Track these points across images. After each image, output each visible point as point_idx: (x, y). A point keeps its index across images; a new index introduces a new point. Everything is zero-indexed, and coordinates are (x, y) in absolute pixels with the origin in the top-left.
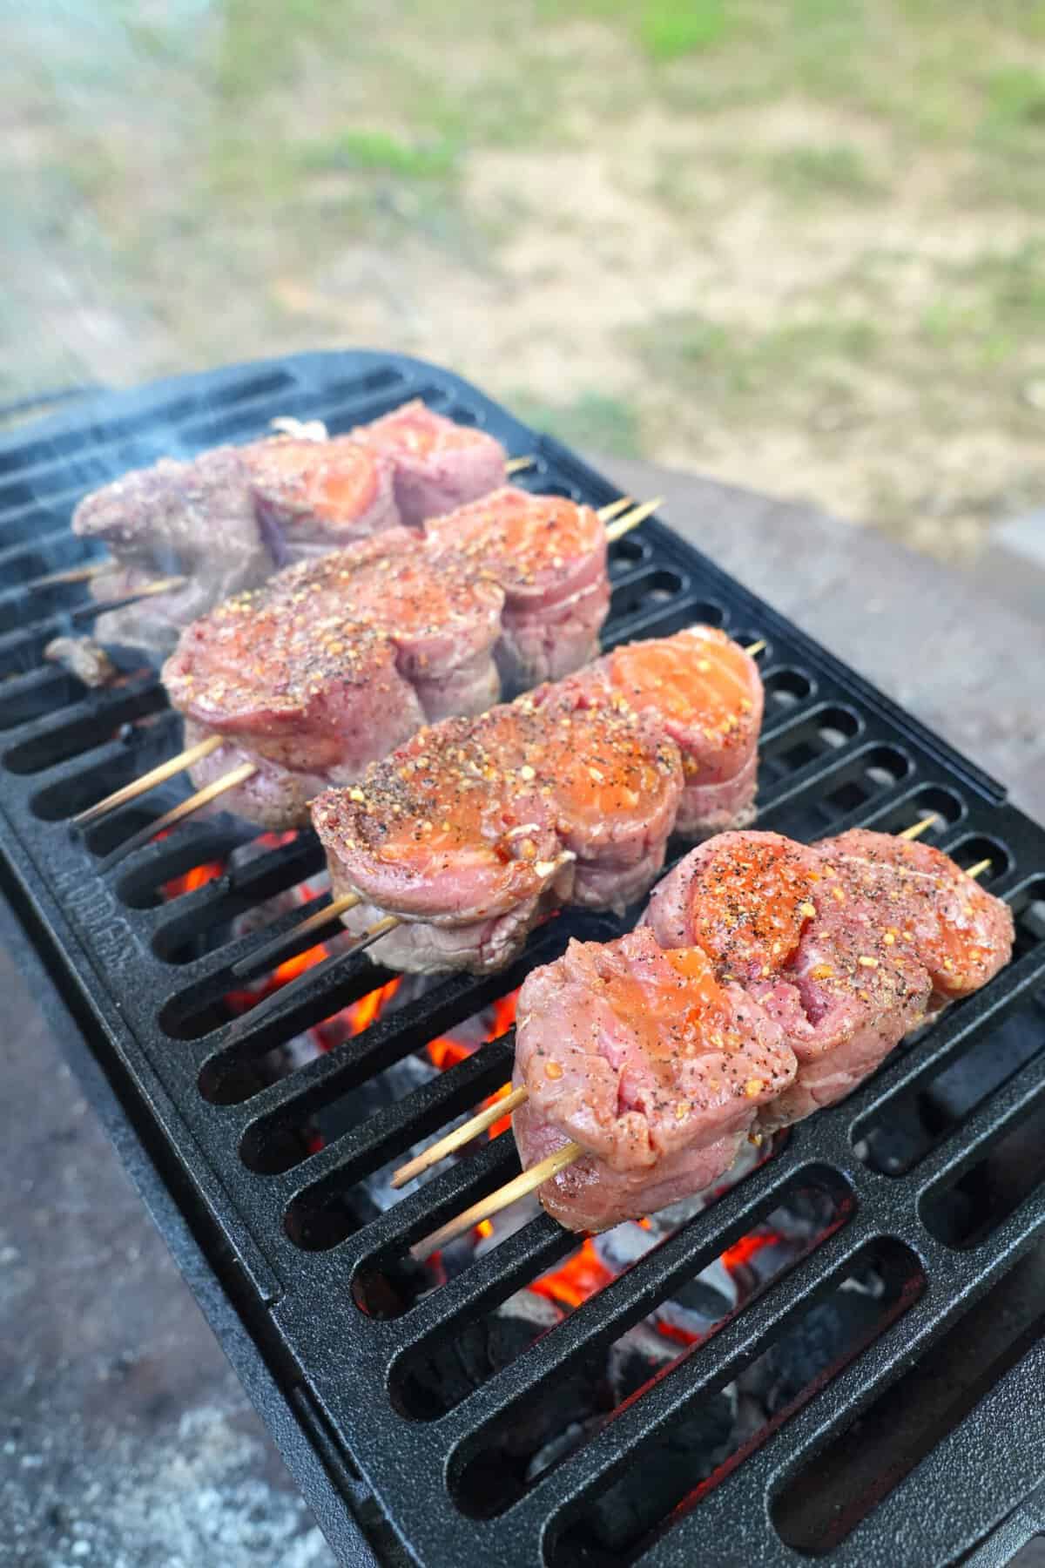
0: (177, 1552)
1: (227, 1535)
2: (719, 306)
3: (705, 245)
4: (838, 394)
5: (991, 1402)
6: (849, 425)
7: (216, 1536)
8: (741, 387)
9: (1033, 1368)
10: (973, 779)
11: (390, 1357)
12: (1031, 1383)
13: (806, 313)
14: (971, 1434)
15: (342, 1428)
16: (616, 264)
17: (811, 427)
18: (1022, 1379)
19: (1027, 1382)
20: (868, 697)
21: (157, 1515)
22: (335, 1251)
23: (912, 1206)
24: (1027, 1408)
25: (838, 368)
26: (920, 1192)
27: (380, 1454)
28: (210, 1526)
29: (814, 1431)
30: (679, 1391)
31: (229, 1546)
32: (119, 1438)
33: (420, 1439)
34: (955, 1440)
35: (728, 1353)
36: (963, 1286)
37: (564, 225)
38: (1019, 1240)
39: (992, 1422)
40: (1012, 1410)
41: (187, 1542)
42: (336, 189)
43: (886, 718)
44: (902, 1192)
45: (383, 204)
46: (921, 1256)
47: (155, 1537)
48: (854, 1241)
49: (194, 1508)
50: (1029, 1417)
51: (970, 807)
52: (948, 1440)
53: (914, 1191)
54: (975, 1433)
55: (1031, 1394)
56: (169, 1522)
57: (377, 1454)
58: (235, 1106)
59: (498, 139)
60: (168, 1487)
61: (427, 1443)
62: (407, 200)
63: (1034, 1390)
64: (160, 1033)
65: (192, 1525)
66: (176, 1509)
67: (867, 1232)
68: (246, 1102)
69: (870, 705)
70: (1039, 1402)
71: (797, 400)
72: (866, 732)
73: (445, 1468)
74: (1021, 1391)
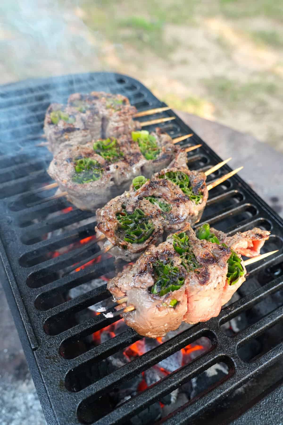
0: (20, 410)
1: (34, 407)
2: (231, 75)
3: (229, 57)
4: (262, 103)
5: (250, 412)
6: (264, 113)
7: (31, 407)
8: (235, 99)
9: (265, 403)
10: (276, 218)
11: (67, 370)
12: (263, 408)
13: (256, 79)
14: (241, 421)
15: (48, 390)
16: (204, 61)
17: (253, 112)
18: (261, 406)
19: (262, 408)
20: (248, 190)
21: (16, 399)
22: (57, 336)
23: (235, 347)
24: (260, 416)
25: (263, 96)
26: (238, 343)
27: (59, 401)
28: (30, 404)
29: (192, 413)
30: (152, 394)
31: (35, 410)
32: (9, 375)
33: (71, 398)
34: (236, 422)
35: (169, 385)
36: (247, 375)
37: (190, 48)
38: (267, 362)
39: (249, 419)
40: (256, 416)
41: (23, 408)
42: (127, 32)
43: (252, 196)
44: (232, 342)
45: (140, 38)
46: (235, 363)
47: (15, 405)
48: (215, 356)
49: (26, 399)
50: (261, 419)
51: (274, 227)
52: (233, 422)
53: (236, 343)
54: (242, 421)
55: (263, 412)
56: (19, 401)
57: (57, 400)
58: (35, 289)
59: (175, 22)
60: (20, 391)
61: (73, 399)
62: (146, 37)
63: (264, 411)
64: (18, 264)
65: (25, 403)
66: (22, 398)
67: (219, 353)
68: (39, 288)
69: (248, 192)
70: (264, 415)
71: (251, 104)
72: (245, 200)
73: (77, 407)
74: (259, 410)
